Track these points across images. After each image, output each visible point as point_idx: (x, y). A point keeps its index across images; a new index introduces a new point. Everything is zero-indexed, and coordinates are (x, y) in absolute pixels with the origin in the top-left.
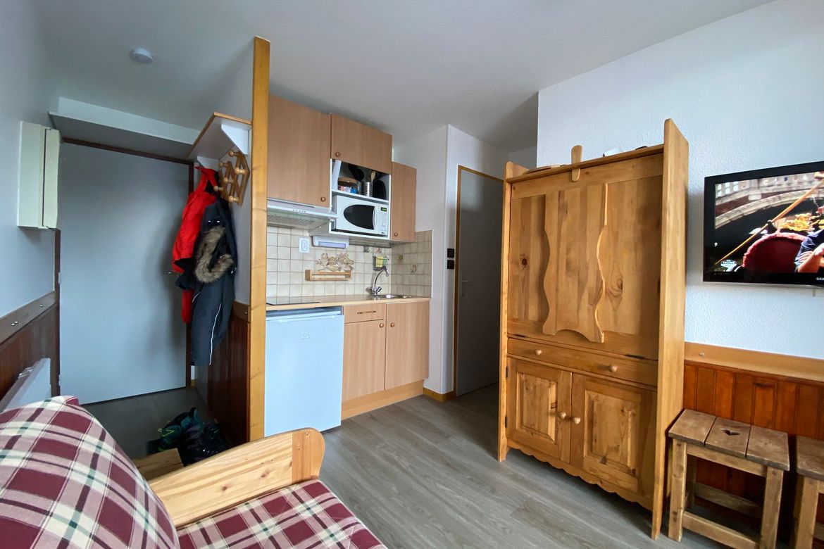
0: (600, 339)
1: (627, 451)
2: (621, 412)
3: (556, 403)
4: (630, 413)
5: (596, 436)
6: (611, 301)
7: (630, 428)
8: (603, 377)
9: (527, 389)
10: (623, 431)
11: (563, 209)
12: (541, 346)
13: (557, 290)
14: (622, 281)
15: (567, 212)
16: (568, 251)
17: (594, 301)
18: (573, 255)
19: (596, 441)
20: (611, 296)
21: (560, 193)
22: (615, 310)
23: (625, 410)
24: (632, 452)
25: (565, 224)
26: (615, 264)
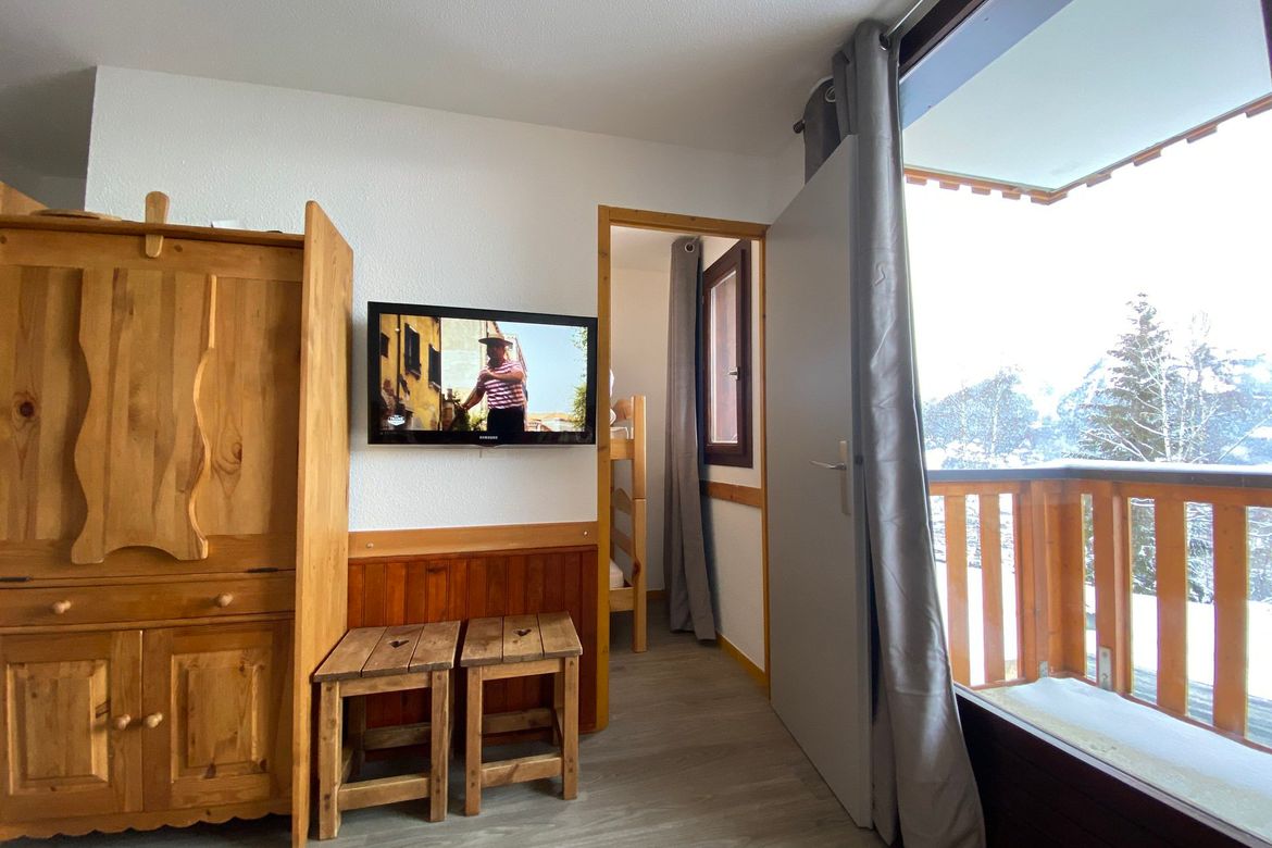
0: (199, 552)
1: (251, 736)
2: (239, 672)
3: (108, 701)
4: (255, 668)
5: (193, 734)
6: (222, 483)
7: (254, 693)
8: (207, 621)
9: (34, 696)
10: (242, 705)
11: (123, 305)
12: (65, 592)
13: (107, 470)
14: (241, 446)
15: (131, 313)
16: (134, 390)
17: (188, 484)
18: (143, 399)
19: (193, 742)
20: (222, 473)
21: (116, 272)
22: (228, 497)
23: (246, 666)
24: (258, 735)
25: (126, 337)
26: (230, 418)
